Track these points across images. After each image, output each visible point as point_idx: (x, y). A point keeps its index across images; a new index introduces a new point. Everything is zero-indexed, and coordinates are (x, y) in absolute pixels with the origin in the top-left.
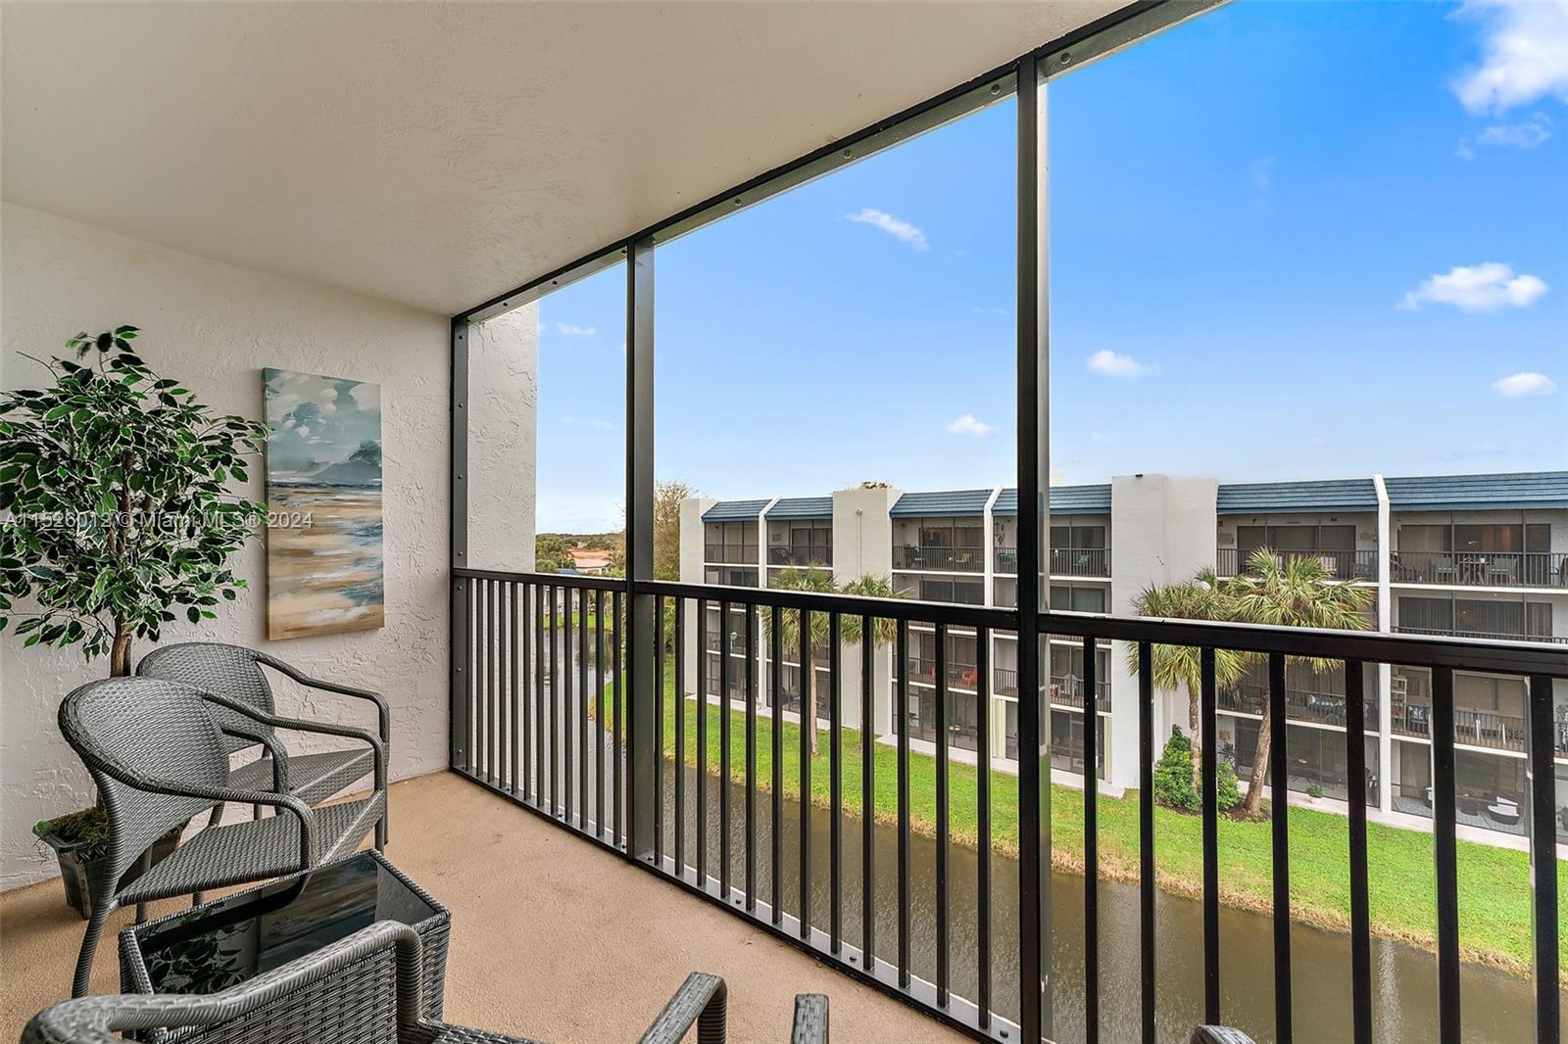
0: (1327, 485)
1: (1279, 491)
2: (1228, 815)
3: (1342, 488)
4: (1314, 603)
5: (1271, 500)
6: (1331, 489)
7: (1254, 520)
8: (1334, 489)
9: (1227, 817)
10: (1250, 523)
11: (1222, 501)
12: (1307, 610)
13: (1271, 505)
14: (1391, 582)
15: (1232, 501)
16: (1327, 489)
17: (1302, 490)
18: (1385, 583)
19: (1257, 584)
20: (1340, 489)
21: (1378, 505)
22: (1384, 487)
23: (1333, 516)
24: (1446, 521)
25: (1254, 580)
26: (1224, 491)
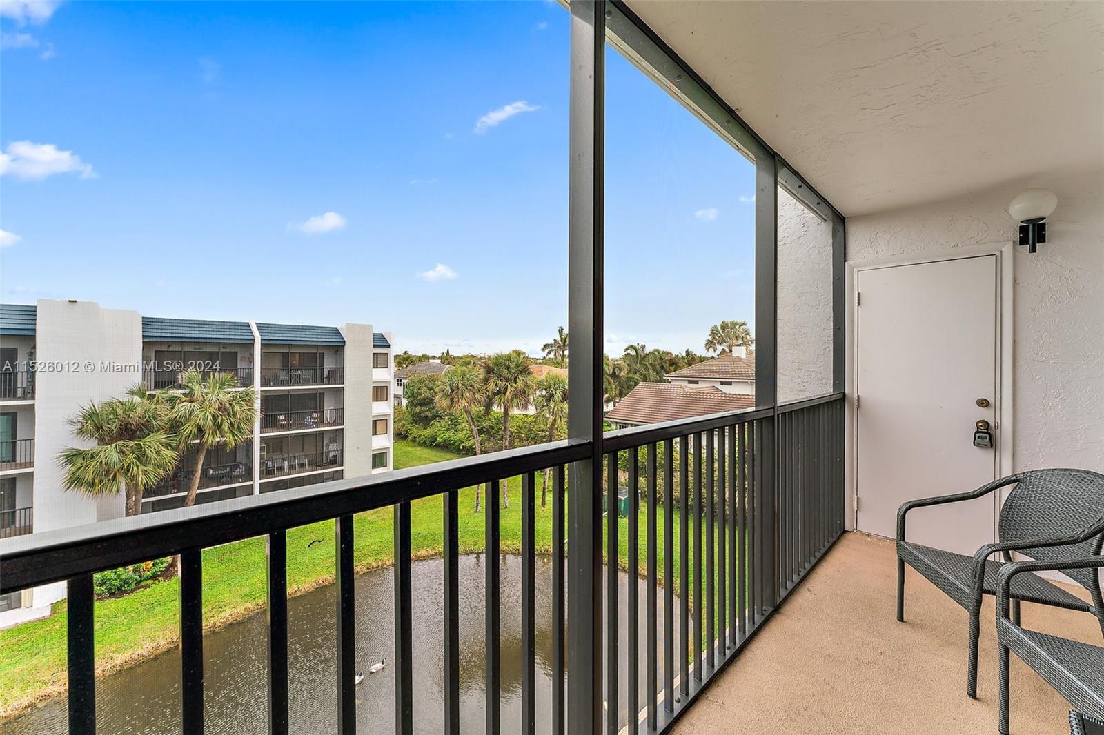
0: (223, 324)
1: (191, 325)
2: (160, 579)
3: (233, 327)
4: (231, 405)
5: (187, 332)
6: (225, 327)
7: (169, 346)
8: (227, 327)
9: (159, 581)
10: (164, 348)
11: (146, 330)
12: (226, 409)
13: (187, 336)
14: (261, 387)
15: (154, 330)
16: (222, 327)
17: (207, 326)
18: (257, 387)
19: (184, 394)
20: (230, 327)
21: (254, 339)
22: (256, 328)
23: (225, 345)
24: (286, 351)
25: (181, 391)
26: (147, 323)
